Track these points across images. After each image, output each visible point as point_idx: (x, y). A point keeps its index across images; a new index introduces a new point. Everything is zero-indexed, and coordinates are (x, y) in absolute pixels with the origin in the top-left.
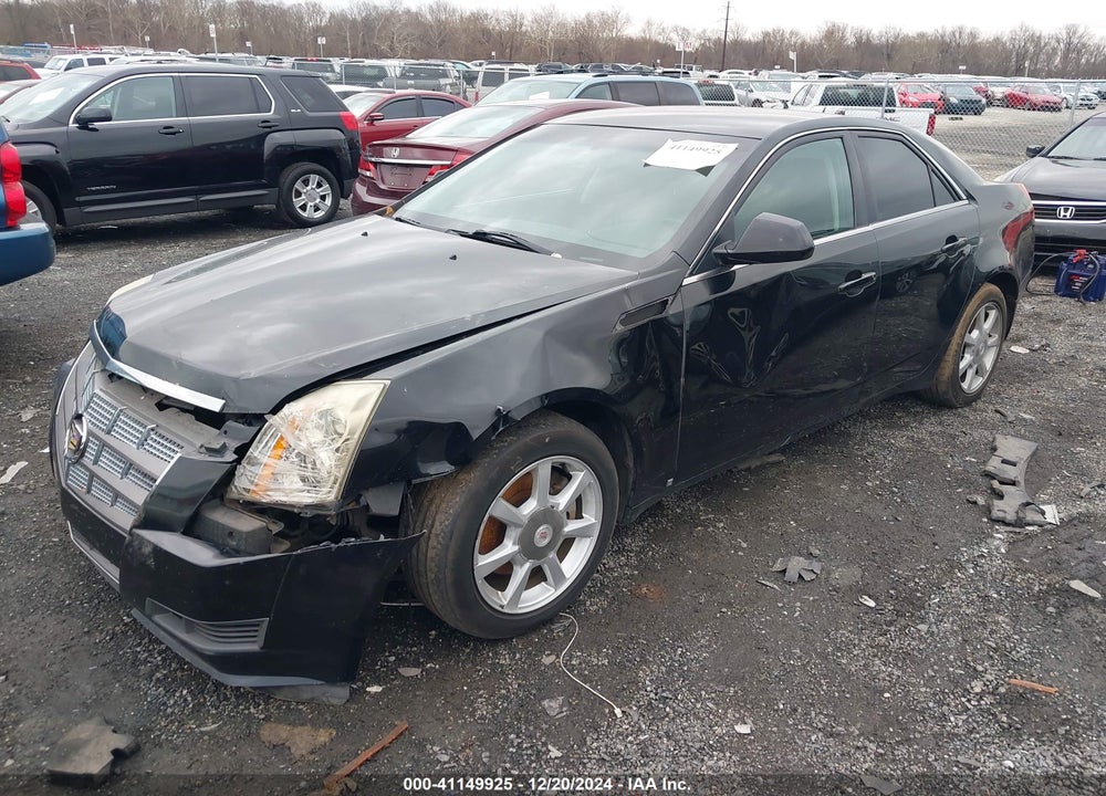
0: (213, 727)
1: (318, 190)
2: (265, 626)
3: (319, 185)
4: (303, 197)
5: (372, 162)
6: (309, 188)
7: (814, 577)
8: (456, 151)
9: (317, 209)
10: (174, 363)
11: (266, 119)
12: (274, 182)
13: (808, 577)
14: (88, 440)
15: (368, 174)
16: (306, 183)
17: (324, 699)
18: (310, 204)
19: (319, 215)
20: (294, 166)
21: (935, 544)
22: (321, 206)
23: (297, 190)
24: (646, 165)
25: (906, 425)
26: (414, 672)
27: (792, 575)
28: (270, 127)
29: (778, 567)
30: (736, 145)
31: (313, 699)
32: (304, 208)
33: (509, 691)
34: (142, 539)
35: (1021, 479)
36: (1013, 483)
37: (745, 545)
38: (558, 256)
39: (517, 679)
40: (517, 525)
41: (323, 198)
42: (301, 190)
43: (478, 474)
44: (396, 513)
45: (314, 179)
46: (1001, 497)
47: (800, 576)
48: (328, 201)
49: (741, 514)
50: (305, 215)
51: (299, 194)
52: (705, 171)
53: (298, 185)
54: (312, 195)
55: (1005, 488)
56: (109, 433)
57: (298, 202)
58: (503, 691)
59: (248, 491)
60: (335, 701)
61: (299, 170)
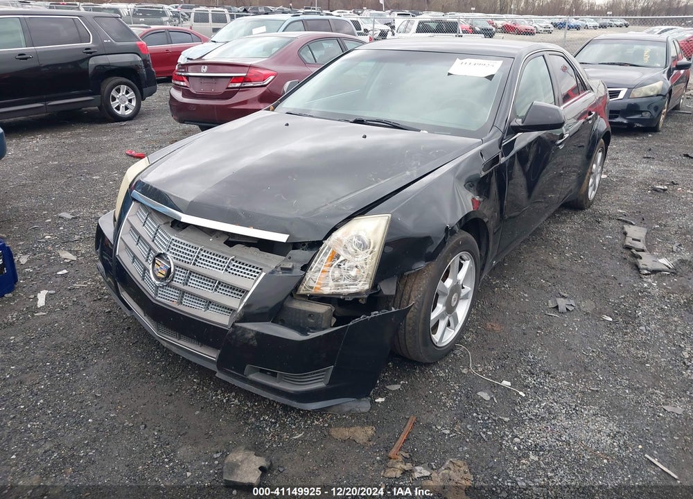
0: (300, 435)
1: (127, 96)
2: (331, 370)
3: (127, 92)
4: (117, 101)
5: (184, 76)
6: (120, 94)
7: (573, 308)
8: (250, 66)
9: (127, 108)
10: (240, 214)
11: (87, 47)
12: (96, 91)
13: (570, 308)
14: (175, 270)
15: (182, 83)
16: (118, 91)
17: (358, 410)
18: (122, 105)
19: (128, 112)
20: (110, 79)
21: (620, 284)
22: (129, 106)
23: (113, 97)
24: (449, 74)
25: (565, 221)
26: (397, 387)
27: (562, 308)
28: (91, 53)
29: (551, 305)
30: (501, 62)
31: (351, 410)
32: (118, 108)
33: (455, 391)
34: (245, 330)
35: (645, 248)
36: (643, 251)
37: (526, 295)
38: (426, 132)
39: (455, 383)
40: (445, 294)
41: (130, 101)
42: (115, 96)
43: (433, 266)
44: (394, 293)
45: (124, 88)
46: (641, 258)
47: (567, 309)
48: (134, 103)
49: (513, 278)
50: (119, 113)
51: (114, 99)
52: (490, 77)
53: (113, 93)
54: (123, 100)
55: (640, 253)
56: (194, 264)
57: (114, 105)
58: (452, 391)
59: (312, 288)
60: (363, 410)
61: (113, 82)
